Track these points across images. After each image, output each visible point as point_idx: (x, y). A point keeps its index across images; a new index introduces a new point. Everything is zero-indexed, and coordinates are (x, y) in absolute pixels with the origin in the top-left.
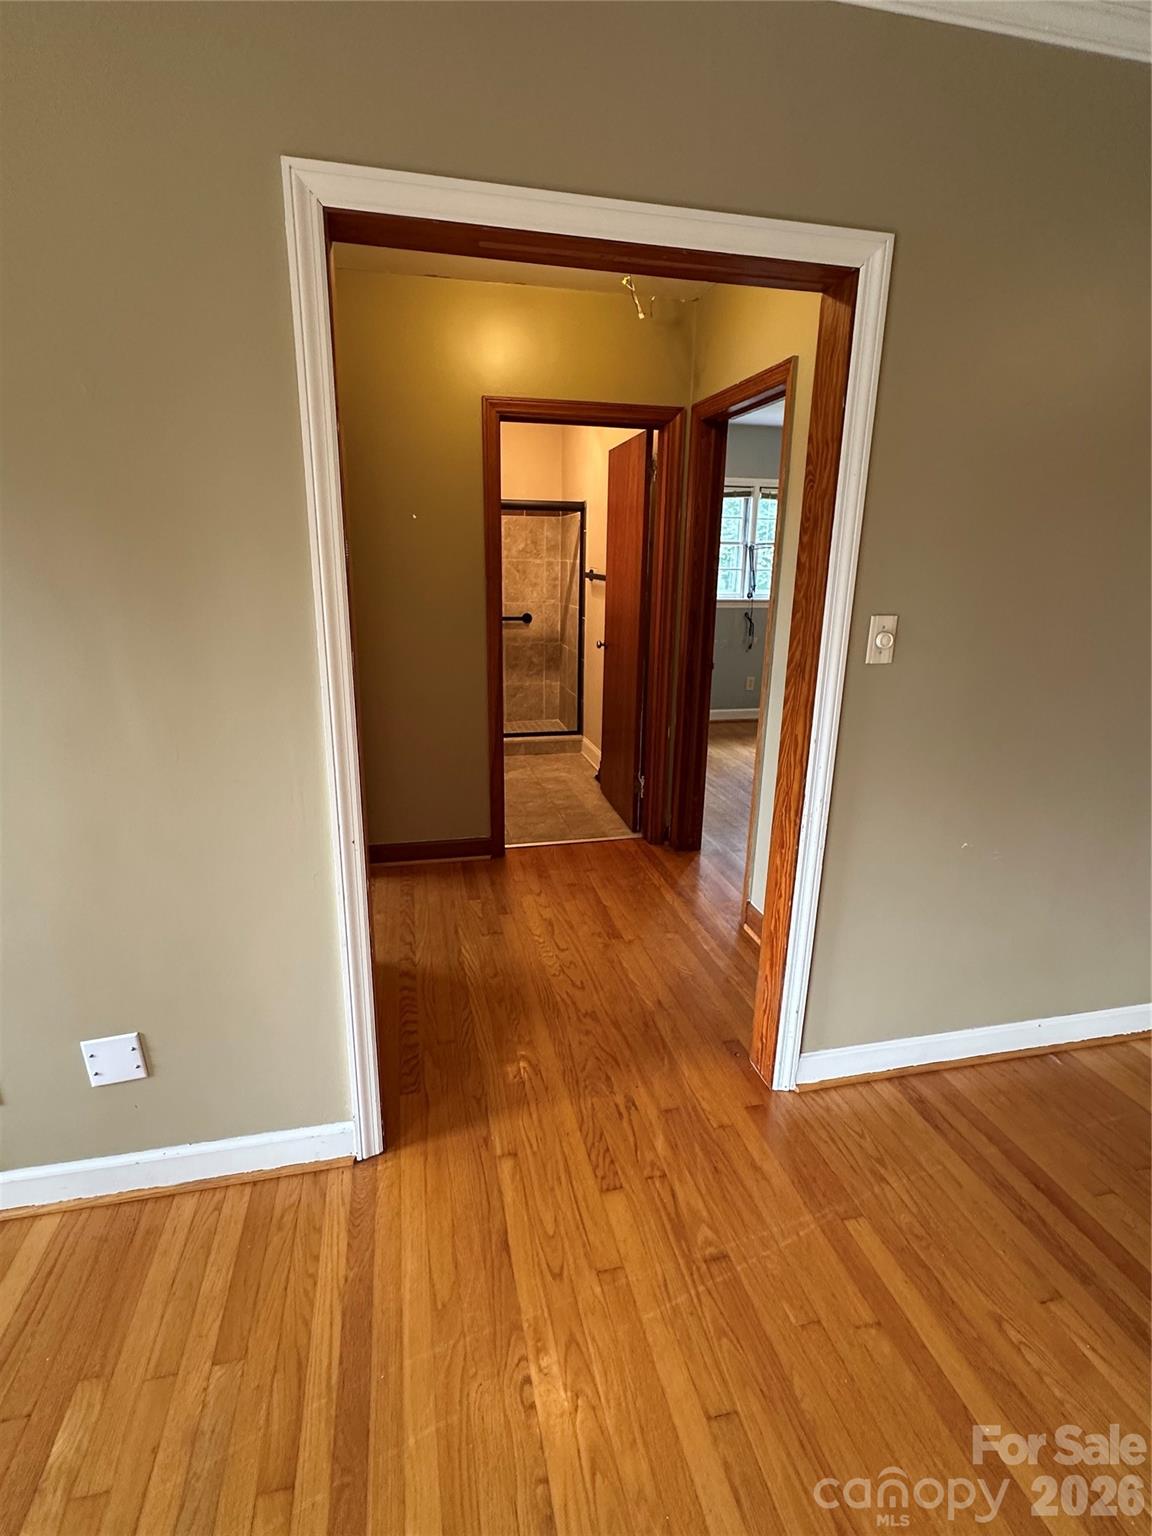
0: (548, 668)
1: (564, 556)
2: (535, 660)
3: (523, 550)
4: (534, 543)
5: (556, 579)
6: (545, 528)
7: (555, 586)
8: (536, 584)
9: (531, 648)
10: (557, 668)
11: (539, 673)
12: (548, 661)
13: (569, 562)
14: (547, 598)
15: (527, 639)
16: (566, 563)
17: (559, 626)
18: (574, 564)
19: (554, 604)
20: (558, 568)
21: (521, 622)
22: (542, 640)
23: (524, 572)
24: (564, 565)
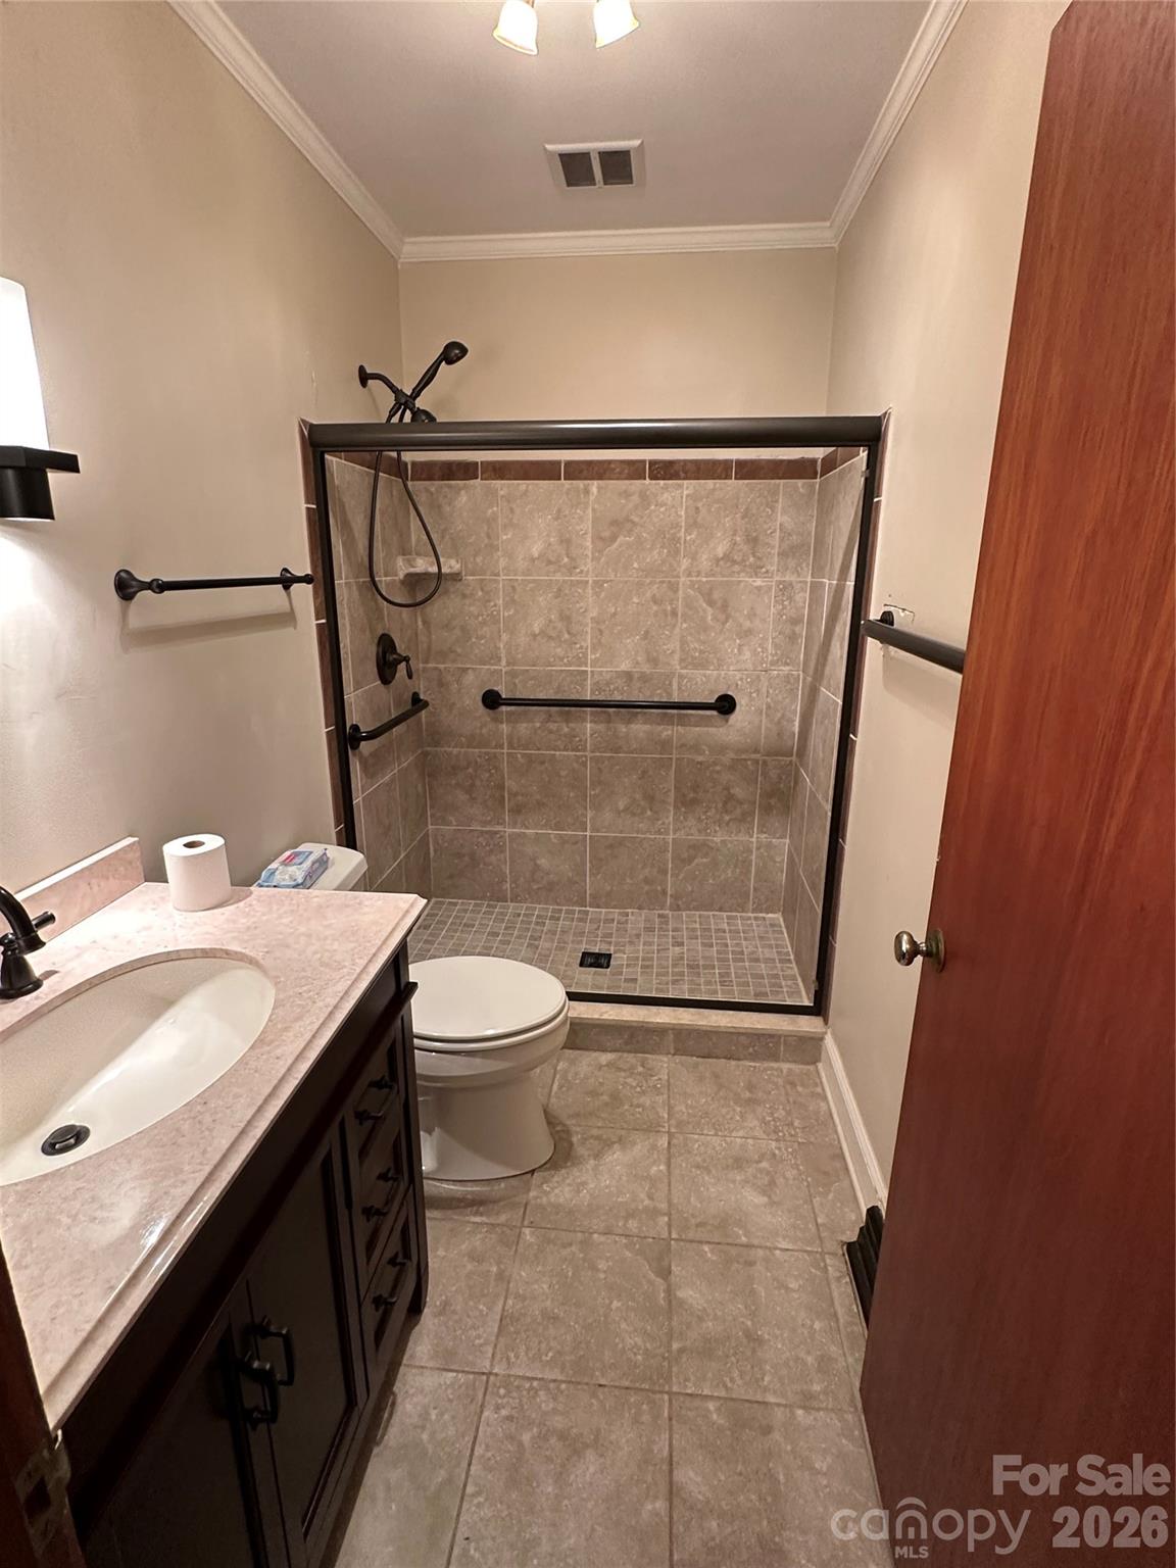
0: (767, 809)
1: (818, 570)
2: (737, 791)
3: (727, 557)
4: (753, 541)
5: (796, 621)
6: (780, 506)
7: (793, 638)
8: (750, 632)
9: (732, 768)
10: (786, 809)
11: (744, 819)
12: (768, 795)
13: (829, 583)
14: (773, 663)
15: (723, 749)
16: (822, 585)
17: (797, 724)
18: (839, 591)
19: (787, 676)
20: (803, 597)
21: (715, 713)
22: (756, 751)
23: (725, 607)
24: (816, 588)
